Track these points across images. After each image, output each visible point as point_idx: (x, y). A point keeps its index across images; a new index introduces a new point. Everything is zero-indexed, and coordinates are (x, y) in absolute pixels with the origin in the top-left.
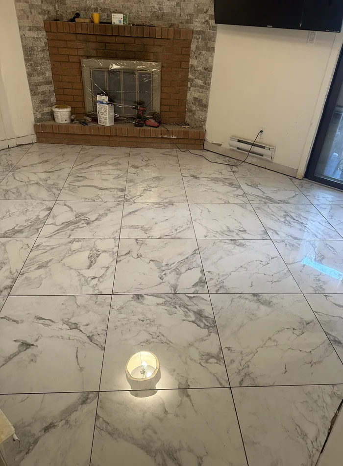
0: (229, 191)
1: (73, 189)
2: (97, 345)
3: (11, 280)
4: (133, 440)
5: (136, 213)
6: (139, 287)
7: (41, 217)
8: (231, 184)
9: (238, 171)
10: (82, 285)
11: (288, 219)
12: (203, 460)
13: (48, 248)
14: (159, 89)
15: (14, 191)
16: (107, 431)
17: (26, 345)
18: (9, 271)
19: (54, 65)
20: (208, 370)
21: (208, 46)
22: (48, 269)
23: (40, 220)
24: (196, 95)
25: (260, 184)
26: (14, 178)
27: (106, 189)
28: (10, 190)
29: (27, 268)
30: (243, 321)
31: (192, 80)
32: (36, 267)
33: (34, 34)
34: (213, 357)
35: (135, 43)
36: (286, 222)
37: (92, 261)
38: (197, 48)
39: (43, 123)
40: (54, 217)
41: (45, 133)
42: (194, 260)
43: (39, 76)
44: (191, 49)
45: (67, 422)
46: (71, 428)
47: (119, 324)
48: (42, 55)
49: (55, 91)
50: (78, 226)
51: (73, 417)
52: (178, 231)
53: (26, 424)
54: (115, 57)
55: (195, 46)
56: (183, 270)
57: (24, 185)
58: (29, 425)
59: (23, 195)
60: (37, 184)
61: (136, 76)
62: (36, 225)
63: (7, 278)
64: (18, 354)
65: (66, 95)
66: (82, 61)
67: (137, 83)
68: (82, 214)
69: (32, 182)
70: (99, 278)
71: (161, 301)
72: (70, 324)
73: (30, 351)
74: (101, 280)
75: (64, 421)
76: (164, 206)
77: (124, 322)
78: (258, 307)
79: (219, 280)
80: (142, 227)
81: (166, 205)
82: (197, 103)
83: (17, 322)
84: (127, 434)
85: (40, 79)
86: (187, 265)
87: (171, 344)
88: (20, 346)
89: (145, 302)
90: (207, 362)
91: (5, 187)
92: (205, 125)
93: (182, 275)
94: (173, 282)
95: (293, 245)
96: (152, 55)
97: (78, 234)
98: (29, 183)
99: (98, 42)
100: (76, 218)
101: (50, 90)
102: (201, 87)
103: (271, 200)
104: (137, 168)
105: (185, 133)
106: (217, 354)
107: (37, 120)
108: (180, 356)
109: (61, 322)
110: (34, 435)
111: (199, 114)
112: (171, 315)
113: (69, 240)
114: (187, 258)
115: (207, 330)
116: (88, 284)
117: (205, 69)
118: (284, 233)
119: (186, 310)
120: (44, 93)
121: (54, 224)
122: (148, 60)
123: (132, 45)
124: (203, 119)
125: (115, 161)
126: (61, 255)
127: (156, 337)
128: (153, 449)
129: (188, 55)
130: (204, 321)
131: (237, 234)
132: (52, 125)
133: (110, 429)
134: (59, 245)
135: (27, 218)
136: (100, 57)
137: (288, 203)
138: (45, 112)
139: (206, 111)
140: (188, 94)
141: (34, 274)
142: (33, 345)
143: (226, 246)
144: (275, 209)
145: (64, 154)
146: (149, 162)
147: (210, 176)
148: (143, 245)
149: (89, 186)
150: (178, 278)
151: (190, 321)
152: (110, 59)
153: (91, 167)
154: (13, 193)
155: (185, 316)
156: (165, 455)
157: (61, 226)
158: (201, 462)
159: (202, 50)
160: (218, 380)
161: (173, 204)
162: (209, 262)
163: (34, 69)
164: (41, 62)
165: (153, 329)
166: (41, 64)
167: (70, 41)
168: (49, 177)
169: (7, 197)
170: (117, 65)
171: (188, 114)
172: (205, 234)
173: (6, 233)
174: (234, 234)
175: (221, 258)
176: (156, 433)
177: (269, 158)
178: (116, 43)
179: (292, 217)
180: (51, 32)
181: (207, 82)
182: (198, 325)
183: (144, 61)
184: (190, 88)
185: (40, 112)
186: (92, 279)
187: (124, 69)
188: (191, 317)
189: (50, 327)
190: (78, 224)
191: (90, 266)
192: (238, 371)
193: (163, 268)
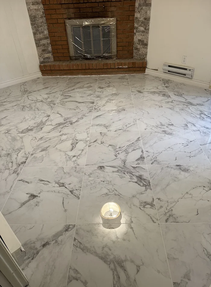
0: (162, 99)
1: (63, 104)
2: (76, 196)
3: (26, 158)
4: (96, 254)
5: (101, 116)
6: (102, 161)
7: (44, 121)
8: (164, 95)
9: (169, 86)
10: (67, 160)
11: (203, 115)
12: (140, 268)
13: (47, 139)
14: (116, 36)
15: (28, 106)
16: (80, 248)
17: (33, 196)
18: (24, 153)
19: (49, 26)
20: (145, 212)
21: (147, 3)
22: (47, 151)
23: (43, 123)
24: (140, 38)
25: (184, 94)
26: (28, 99)
27: (83, 102)
28: (25, 106)
29: (35, 151)
30: (169, 182)
31: (137, 28)
32: (40, 151)
33: (35, 7)
34: (148, 204)
35: (98, 6)
36: (201, 118)
37: (73, 146)
38: (140, 5)
39: (44, 64)
40: (51, 121)
41: (46, 70)
42: (137, 144)
43: (40, 34)
44: (136, 6)
45: (56, 242)
46: (59, 245)
47: (89, 183)
48: (41, 20)
49: (51, 43)
50: (65, 125)
51: (60, 239)
52: (127, 126)
53: (32, 242)
54: (86, 17)
55: (138, 4)
56: (130, 150)
57: (34, 103)
58: (34, 243)
59: (33, 108)
60: (41, 101)
61: (101, 29)
62: (40, 126)
63: (23, 157)
64: (29, 201)
65: (57, 45)
66: (66, 22)
67: (101, 33)
68: (68, 118)
69: (39, 101)
70: (77, 156)
71: (116, 170)
72: (60, 184)
73: (35, 200)
74: (78, 157)
75: (54, 241)
76: (119, 111)
77: (92, 182)
78: (180, 173)
79: (154, 157)
80: (105, 125)
81: (120, 110)
82: (141, 43)
83: (28, 183)
84: (92, 250)
85: (41, 36)
86: (133, 148)
87: (121, 195)
88: (30, 197)
89: (106, 170)
90: (144, 207)
91: (23, 104)
92: (146, 57)
93: (129, 153)
94: (123, 158)
95: (205, 133)
96: (110, 13)
97: (65, 131)
98: (37, 101)
99: (76, 8)
100: (64, 121)
101: (47, 43)
102: (143, 32)
103: (191, 104)
104: (102, 88)
105: (134, 63)
106: (151, 202)
107: (41, 63)
108: (127, 203)
109: (54, 183)
110: (37, 249)
111: (142, 50)
112: (121, 178)
113: (60, 134)
114: (133, 143)
115: (145, 187)
116: (71, 160)
117: (145, 19)
118: (199, 125)
119: (131, 175)
120: (44, 45)
121: (51, 125)
122: (108, 17)
123: (97, 7)
124: (145, 53)
125: (88, 85)
126: (55, 143)
127: (112, 191)
128: (109, 260)
129: (134, 11)
130: (143, 182)
131: (167, 127)
132: (50, 65)
133: (82, 246)
134: (54, 137)
135: (35, 122)
136: (77, 18)
137: (202, 105)
138: (45, 57)
139: (147, 48)
140: (135, 38)
141: (39, 155)
142: (37, 196)
143: (159, 135)
144: (193, 110)
145: (58, 83)
146: (110, 84)
147: (150, 91)
148: (104, 136)
149: (72, 101)
150: (127, 156)
151: (134, 182)
152: (83, 19)
153: (74, 89)
154: (28, 107)
155: (131, 179)
156: (116, 264)
157: (56, 126)
158: (139, 269)
159: (143, 6)
160: (151, 218)
161: (124, 110)
162: (147, 146)
163: (37, 30)
164: (41, 25)
165: (110, 187)
166: (41, 26)
167: (58, 9)
168: (49, 97)
169: (24, 110)
170: (87, 22)
171: (135, 51)
172: (145, 127)
173: (23, 131)
174: (165, 127)
175: (155, 142)
176: (110, 250)
177: (190, 76)
178: (86, 7)
179: (205, 115)
180: (46, 4)
181: (147, 28)
182: (138, 184)
183: (105, 18)
184: (135, 33)
185: (42, 57)
186: (73, 157)
187: (92, 24)
188: (134, 180)
189: (48, 186)
190: (65, 124)
191: (72, 149)
192: (165, 213)
193: (117, 150)
